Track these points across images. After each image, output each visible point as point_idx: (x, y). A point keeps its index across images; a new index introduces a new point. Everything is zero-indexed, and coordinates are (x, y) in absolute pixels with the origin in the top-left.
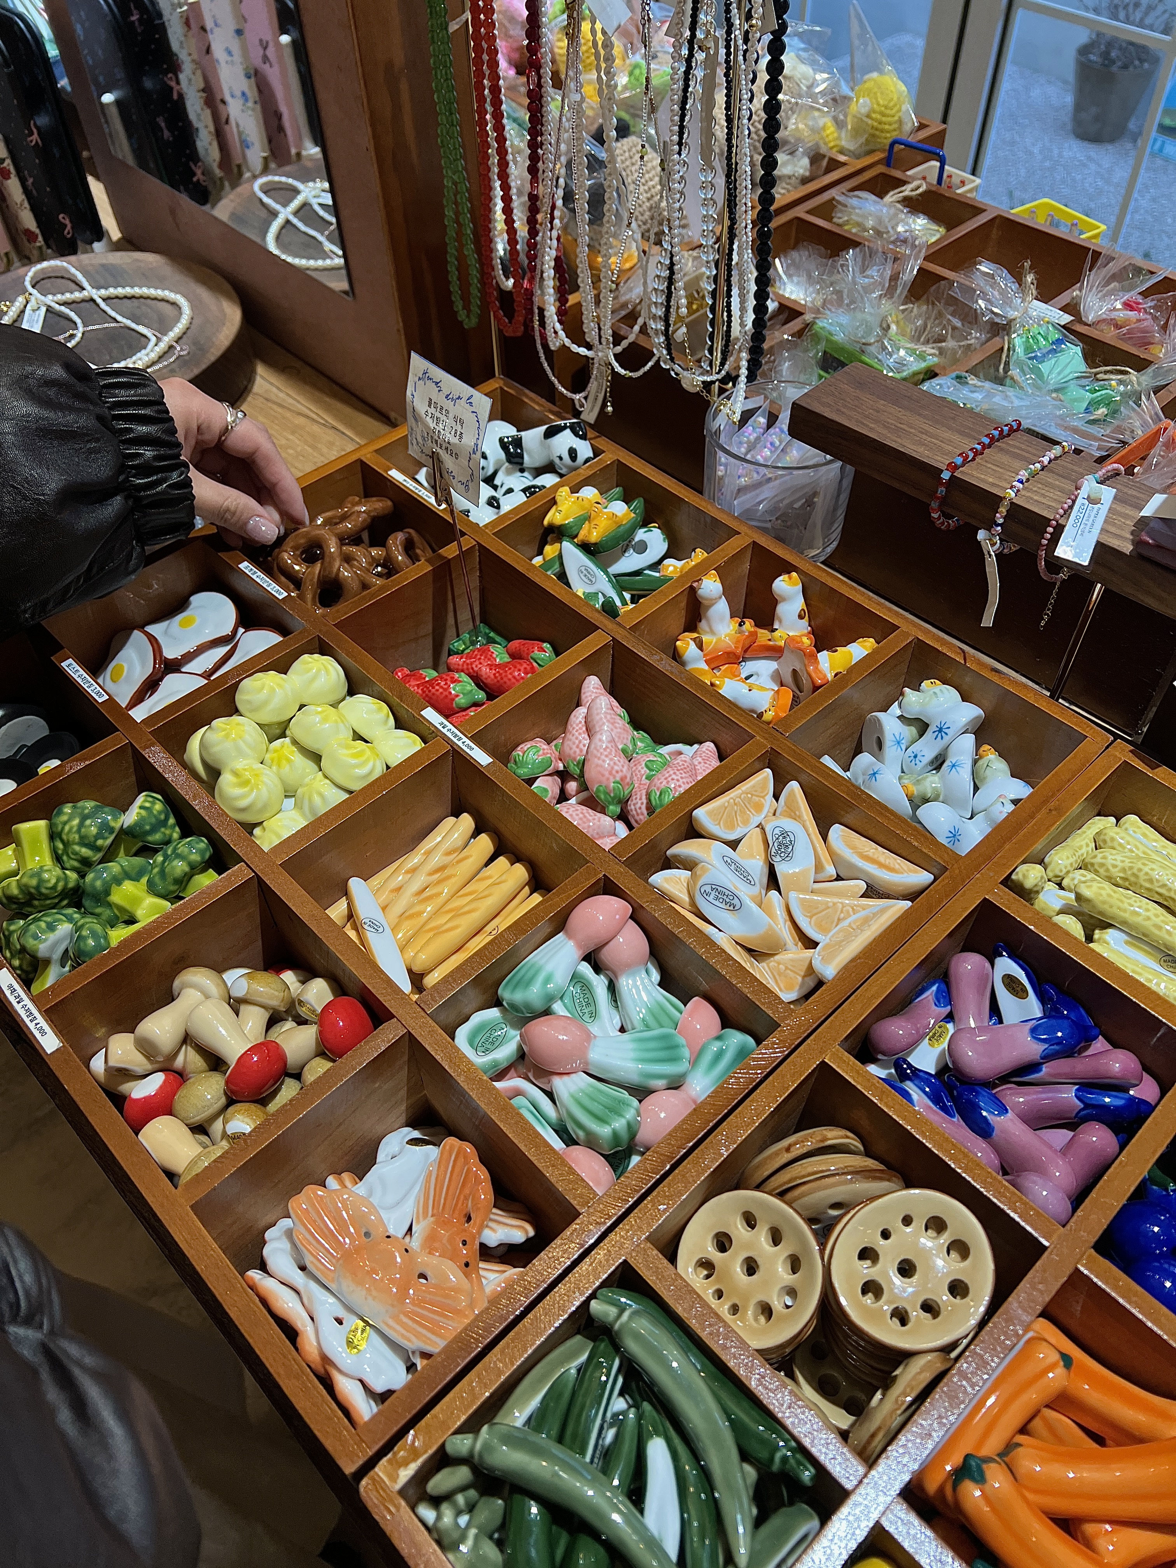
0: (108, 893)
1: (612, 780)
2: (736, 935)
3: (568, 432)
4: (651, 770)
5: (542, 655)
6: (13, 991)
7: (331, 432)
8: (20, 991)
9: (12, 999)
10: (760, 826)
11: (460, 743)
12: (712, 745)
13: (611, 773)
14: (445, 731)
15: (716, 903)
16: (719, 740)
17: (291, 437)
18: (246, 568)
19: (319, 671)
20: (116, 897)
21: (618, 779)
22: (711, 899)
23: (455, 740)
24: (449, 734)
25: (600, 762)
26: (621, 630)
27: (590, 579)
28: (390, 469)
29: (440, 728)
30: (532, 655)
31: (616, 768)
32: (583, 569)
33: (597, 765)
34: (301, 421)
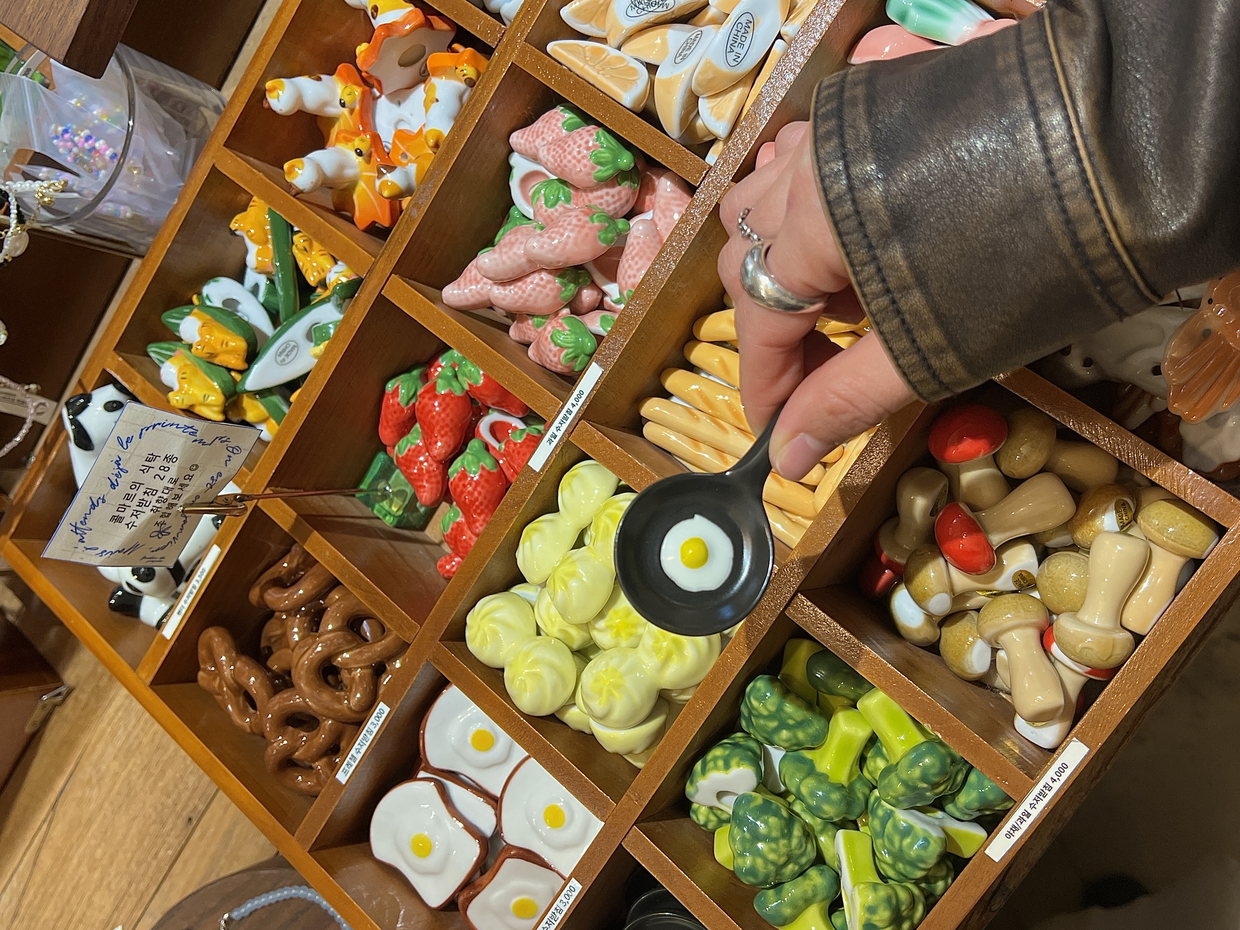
0: (840, 787)
1: (590, 225)
2: (781, 18)
3: (83, 418)
4: (558, 199)
5: (402, 391)
6: (1015, 828)
7: (60, 809)
8: (1013, 820)
9: (1025, 826)
10: (619, 48)
11: (575, 410)
12: (514, 135)
13: (583, 227)
14: (559, 434)
15: (747, 44)
16: (505, 130)
17: (75, 861)
18: (346, 772)
19: (494, 621)
20: (842, 777)
21: (588, 218)
22: (743, 52)
23: (571, 417)
24: (564, 428)
25: (571, 241)
26: (380, 266)
27: (292, 349)
28: (163, 638)
29: (556, 441)
30: (403, 404)
31: (574, 221)
32: (280, 359)
33: (575, 244)
34: (46, 859)
